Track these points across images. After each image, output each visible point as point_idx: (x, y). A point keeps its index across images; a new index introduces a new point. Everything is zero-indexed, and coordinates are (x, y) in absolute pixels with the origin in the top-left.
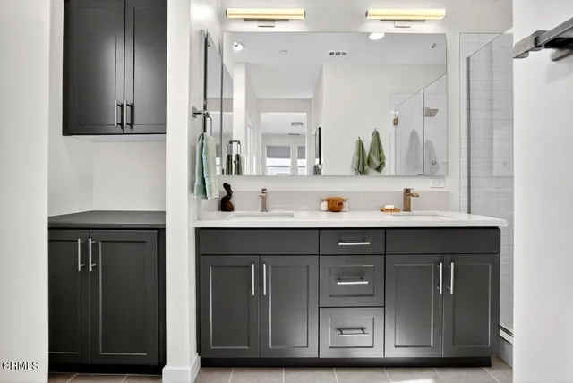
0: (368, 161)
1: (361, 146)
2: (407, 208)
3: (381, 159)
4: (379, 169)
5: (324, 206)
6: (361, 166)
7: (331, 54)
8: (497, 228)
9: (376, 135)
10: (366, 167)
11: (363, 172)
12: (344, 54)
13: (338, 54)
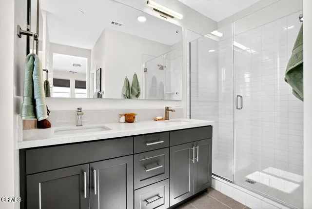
0: (131, 91)
1: (127, 82)
2: (167, 118)
3: (138, 90)
4: (137, 96)
5: (123, 119)
6: (128, 94)
7: (113, 23)
8: (210, 126)
9: (135, 76)
10: (131, 95)
11: (129, 97)
12: (120, 25)
13: (116, 24)
